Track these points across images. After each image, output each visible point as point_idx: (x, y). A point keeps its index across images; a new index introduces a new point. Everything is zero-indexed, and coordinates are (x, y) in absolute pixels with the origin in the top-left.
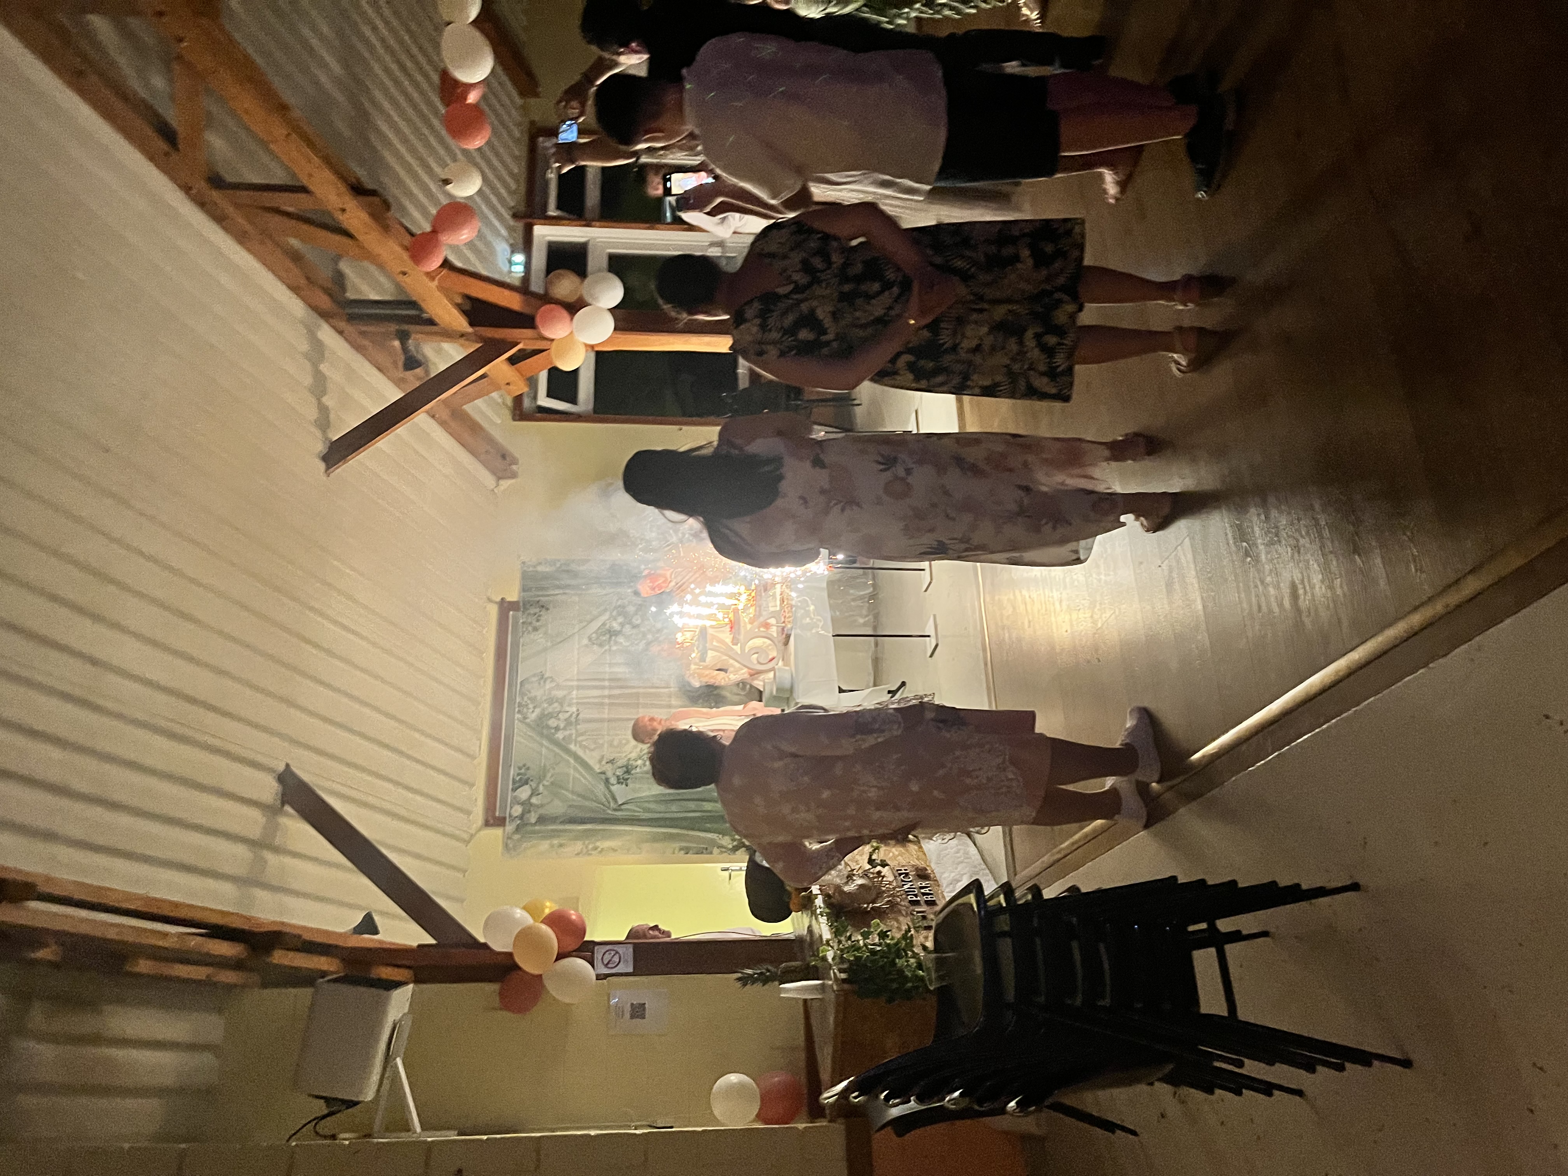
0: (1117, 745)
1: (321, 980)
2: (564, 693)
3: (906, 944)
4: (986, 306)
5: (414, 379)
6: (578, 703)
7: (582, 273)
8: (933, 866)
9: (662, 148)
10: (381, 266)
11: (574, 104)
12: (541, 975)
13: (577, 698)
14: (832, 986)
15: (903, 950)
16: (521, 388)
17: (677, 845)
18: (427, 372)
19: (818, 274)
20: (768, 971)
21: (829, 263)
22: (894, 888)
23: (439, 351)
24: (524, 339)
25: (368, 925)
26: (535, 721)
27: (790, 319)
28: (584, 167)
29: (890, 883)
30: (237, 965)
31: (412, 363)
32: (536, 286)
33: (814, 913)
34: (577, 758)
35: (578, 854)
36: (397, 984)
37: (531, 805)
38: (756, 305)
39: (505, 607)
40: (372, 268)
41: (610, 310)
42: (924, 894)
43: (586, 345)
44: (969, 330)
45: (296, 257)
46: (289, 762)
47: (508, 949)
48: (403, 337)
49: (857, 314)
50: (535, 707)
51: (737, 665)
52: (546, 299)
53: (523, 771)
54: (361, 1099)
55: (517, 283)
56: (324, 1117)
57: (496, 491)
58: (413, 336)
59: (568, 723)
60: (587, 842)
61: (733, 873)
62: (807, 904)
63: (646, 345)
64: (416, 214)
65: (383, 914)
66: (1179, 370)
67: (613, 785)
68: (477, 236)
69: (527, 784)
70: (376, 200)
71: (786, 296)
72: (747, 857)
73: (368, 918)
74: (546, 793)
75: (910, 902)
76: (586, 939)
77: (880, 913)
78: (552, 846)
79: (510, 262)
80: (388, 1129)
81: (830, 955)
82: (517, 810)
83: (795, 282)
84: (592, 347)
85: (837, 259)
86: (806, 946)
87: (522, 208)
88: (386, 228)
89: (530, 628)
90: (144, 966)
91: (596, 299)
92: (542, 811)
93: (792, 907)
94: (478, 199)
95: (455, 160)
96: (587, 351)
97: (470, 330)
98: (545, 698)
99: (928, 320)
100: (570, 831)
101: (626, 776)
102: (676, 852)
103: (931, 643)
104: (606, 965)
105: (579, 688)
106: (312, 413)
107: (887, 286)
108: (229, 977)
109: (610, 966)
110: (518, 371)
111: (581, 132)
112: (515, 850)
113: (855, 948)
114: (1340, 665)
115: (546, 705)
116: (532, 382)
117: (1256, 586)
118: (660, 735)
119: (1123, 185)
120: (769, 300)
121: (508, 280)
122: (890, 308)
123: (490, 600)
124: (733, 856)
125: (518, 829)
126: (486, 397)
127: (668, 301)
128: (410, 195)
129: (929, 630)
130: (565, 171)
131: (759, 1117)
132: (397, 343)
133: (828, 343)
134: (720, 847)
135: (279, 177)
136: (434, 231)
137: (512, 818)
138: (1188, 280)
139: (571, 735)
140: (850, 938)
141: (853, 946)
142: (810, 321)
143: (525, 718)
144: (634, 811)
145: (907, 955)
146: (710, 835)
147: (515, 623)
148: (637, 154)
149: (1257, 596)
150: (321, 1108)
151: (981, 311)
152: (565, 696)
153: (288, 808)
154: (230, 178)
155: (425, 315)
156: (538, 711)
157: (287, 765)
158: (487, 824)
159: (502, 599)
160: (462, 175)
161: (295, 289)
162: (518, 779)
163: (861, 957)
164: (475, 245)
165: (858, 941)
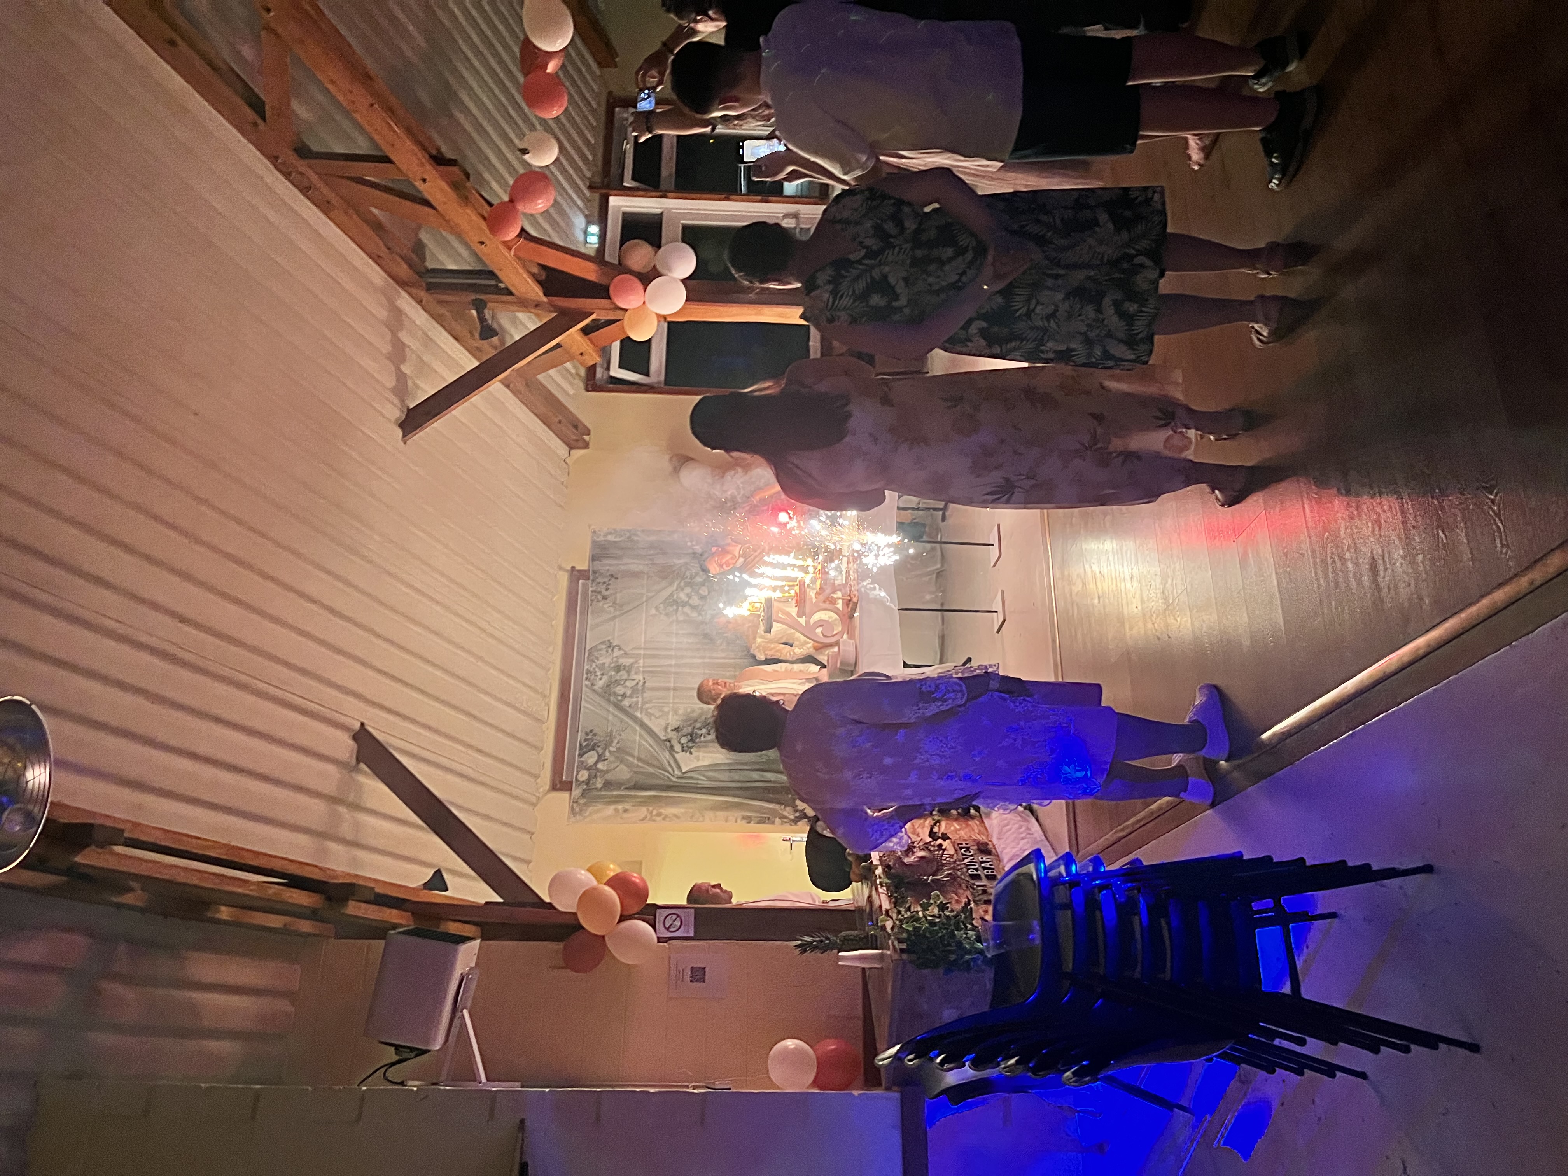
0: (1186, 722)
1: (393, 932)
2: (631, 661)
3: (965, 918)
4: (1062, 272)
5: (489, 350)
6: (644, 672)
7: (657, 244)
8: (995, 841)
9: (738, 117)
10: (459, 236)
11: (654, 72)
12: (603, 937)
13: (644, 667)
14: (891, 956)
15: (963, 922)
16: (594, 358)
17: (739, 814)
18: (502, 341)
19: (892, 240)
20: (827, 939)
21: (903, 229)
22: (955, 862)
23: (515, 321)
24: (598, 310)
25: (438, 881)
26: (602, 688)
27: (861, 285)
28: (661, 136)
29: (951, 856)
30: (313, 915)
31: (488, 331)
32: (611, 256)
33: (874, 883)
34: (643, 725)
35: (642, 820)
36: (465, 939)
37: (598, 770)
38: (829, 271)
39: (576, 575)
40: (451, 238)
41: (683, 281)
42: (984, 868)
43: (658, 316)
44: (1045, 295)
45: (378, 227)
46: (365, 721)
47: (574, 911)
48: (480, 306)
49: (931, 280)
50: (602, 674)
51: (803, 638)
52: (621, 268)
53: (589, 737)
54: (429, 1048)
55: (592, 253)
56: (393, 1064)
57: (567, 460)
58: (490, 305)
59: (635, 690)
60: (651, 809)
61: (794, 844)
62: (867, 875)
63: (719, 316)
64: (495, 185)
65: (453, 872)
66: (1259, 339)
67: (677, 753)
68: (553, 206)
69: (594, 750)
70: (455, 169)
71: (859, 262)
72: (808, 828)
73: (438, 873)
74: (612, 759)
75: (971, 875)
76: (648, 902)
77: (939, 885)
78: (616, 810)
79: (585, 232)
80: (455, 1078)
81: (889, 924)
82: (584, 775)
83: (867, 247)
84: (665, 317)
85: (910, 225)
86: (865, 917)
87: (598, 179)
88: (465, 199)
89: (600, 597)
90: (225, 913)
91: (669, 269)
92: (609, 777)
93: (852, 876)
94: (553, 169)
95: (533, 128)
96: (659, 321)
97: (545, 299)
98: (613, 665)
99: (1000, 285)
100: (636, 797)
101: (690, 744)
102: (739, 820)
103: (997, 619)
104: (668, 929)
105: (645, 656)
106: (390, 382)
107: (961, 251)
108: (305, 926)
109: (671, 929)
110: (590, 340)
111: (658, 103)
112: (580, 815)
113: (915, 919)
114: (1421, 642)
115: (613, 673)
116: (605, 353)
117: (1334, 562)
118: (723, 699)
119: (1207, 151)
120: (842, 264)
121: (583, 250)
122: (964, 273)
123: (561, 568)
124: (794, 827)
125: (583, 795)
126: (560, 367)
127: (739, 270)
128: (491, 167)
129: (997, 606)
130: (642, 140)
131: (815, 1083)
132: (474, 312)
133: (900, 309)
134: (782, 817)
135: (362, 147)
136: (511, 201)
137: (579, 783)
138: (1273, 247)
139: (637, 703)
140: (909, 909)
141: (912, 917)
142: (883, 286)
143: (593, 685)
144: (698, 779)
145: (966, 927)
146: (771, 806)
147: (585, 593)
148: (713, 123)
149: (1334, 571)
150: (391, 1055)
151: (1057, 277)
152: (632, 664)
153: (363, 766)
154: (315, 147)
155: (502, 285)
156: (605, 678)
157: (362, 724)
158: (554, 788)
159: (573, 568)
160: (540, 147)
161: (377, 259)
162: (584, 744)
163: (920, 928)
164: (550, 215)
165: (917, 912)
